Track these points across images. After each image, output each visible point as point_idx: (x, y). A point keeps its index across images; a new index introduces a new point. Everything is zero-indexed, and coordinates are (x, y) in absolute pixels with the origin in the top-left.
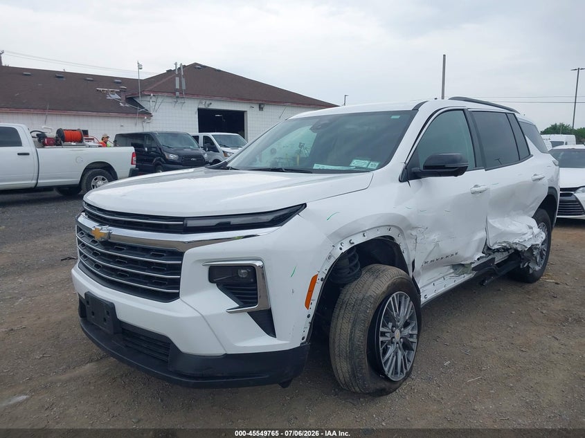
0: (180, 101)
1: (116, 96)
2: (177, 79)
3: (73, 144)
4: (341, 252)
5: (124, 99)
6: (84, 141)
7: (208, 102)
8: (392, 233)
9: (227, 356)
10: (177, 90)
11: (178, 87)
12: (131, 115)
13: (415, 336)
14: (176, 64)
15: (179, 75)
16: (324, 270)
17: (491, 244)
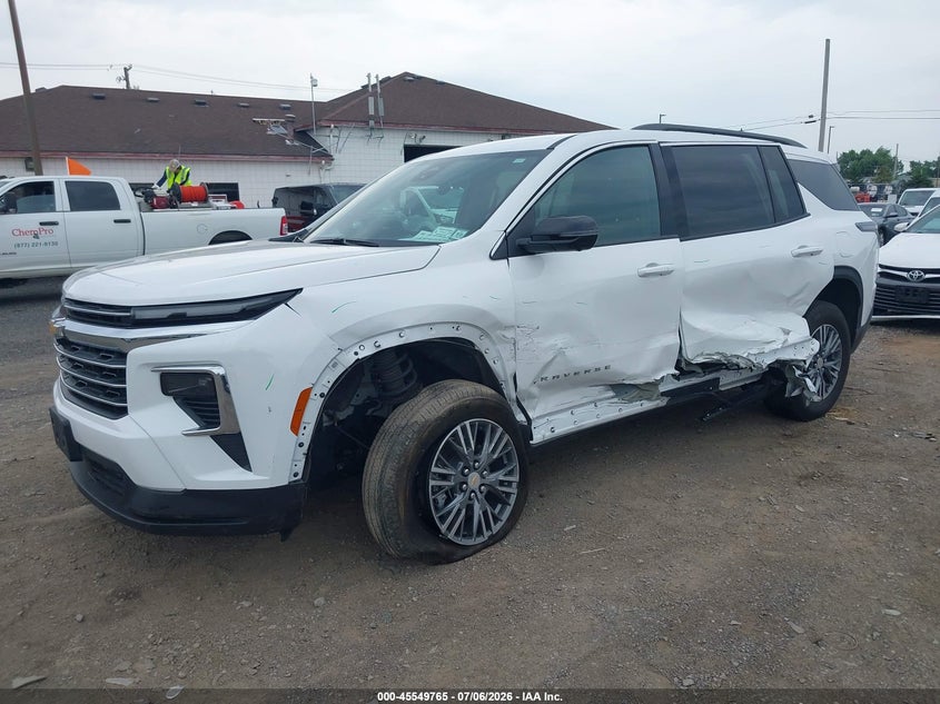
0: (376, 134)
1: (282, 130)
2: (371, 100)
3: (195, 204)
4: (356, 357)
5: (292, 133)
6: (211, 201)
7: (420, 135)
8: (463, 333)
9: (187, 493)
10: (371, 117)
11: (372, 112)
12: (301, 159)
13: (514, 485)
14: (369, 76)
15: (374, 94)
16: (324, 382)
17: (689, 354)
